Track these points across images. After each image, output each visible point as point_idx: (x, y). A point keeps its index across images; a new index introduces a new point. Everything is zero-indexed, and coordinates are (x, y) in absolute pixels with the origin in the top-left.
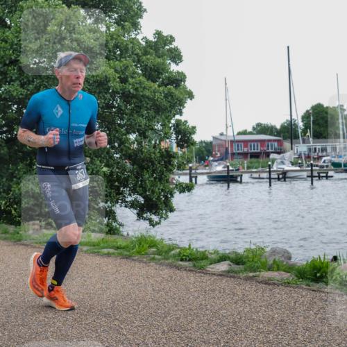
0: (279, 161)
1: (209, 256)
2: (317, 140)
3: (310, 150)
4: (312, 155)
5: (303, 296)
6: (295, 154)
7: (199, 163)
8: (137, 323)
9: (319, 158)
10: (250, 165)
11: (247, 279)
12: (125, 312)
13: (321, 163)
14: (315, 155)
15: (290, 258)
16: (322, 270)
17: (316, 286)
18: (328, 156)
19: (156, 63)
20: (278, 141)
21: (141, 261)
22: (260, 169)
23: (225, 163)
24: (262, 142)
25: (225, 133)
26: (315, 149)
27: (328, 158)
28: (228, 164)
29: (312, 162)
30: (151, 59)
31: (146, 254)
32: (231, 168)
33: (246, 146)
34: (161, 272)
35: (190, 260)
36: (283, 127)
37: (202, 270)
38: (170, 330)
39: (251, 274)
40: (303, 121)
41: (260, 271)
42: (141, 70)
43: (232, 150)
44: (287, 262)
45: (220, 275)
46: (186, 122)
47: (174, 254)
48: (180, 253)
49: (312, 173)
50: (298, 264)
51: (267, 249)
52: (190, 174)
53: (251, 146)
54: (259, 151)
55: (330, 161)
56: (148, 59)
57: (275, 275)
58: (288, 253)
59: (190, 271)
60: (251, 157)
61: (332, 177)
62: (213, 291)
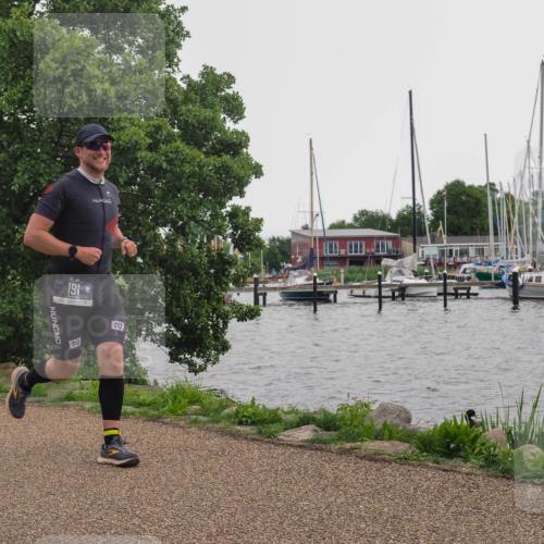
0: (394, 270)
1: (284, 417)
2: (453, 238)
3: (442, 252)
4: (446, 260)
5: (428, 479)
6: (419, 259)
7: (270, 272)
8: (168, 522)
9: (457, 265)
10: (349, 275)
11: (343, 452)
12: (150, 504)
13: (459, 273)
14: (451, 261)
15: (409, 420)
16: (458, 439)
17: (449, 464)
18: (470, 262)
19: (202, 118)
20: (392, 238)
21: (175, 426)
22: (365, 282)
23: (309, 273)
24: (369, 239)
25: (310, 226)
26: (451, 251)
27: (471, 265)
28: (315, 274)
29: (445, 271)
30: (195, 111)
31: (185, 414)
32: (318, 281)
33: (343, 246)
34: (207, 443)
35: (253, 423)
36: (400, 216)
37: (271, 439)
38: (220, 532)
39: (348, 445)
40: (431, 209)
41: (362, 440)
42: (179, 128)
43: (321, 253)
44: (404, 428)
45: (300, 447)
46: (248, 209)
47: (228, 415)
48: (237, 412)
49: (445, 289)
50: (422, 430)
51: (374, 407)
52: (255, 290)
53: (351, 247)
54: (363, 254)
55: (474, 270)
56: (188, 110)
57: (385, 446)
58: (407, 412)
59: (253, 440)
60: (351, 263)
61: (476, 294)
62: (289, 471)
